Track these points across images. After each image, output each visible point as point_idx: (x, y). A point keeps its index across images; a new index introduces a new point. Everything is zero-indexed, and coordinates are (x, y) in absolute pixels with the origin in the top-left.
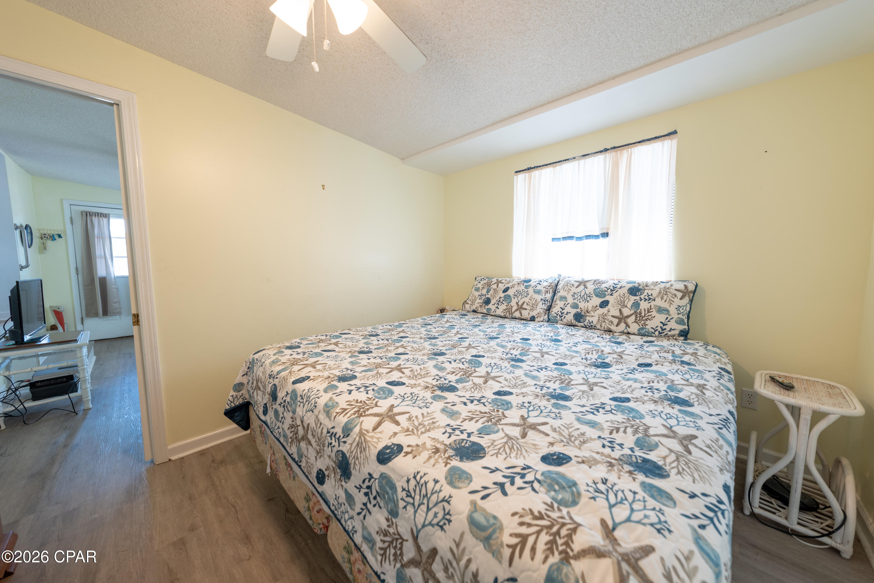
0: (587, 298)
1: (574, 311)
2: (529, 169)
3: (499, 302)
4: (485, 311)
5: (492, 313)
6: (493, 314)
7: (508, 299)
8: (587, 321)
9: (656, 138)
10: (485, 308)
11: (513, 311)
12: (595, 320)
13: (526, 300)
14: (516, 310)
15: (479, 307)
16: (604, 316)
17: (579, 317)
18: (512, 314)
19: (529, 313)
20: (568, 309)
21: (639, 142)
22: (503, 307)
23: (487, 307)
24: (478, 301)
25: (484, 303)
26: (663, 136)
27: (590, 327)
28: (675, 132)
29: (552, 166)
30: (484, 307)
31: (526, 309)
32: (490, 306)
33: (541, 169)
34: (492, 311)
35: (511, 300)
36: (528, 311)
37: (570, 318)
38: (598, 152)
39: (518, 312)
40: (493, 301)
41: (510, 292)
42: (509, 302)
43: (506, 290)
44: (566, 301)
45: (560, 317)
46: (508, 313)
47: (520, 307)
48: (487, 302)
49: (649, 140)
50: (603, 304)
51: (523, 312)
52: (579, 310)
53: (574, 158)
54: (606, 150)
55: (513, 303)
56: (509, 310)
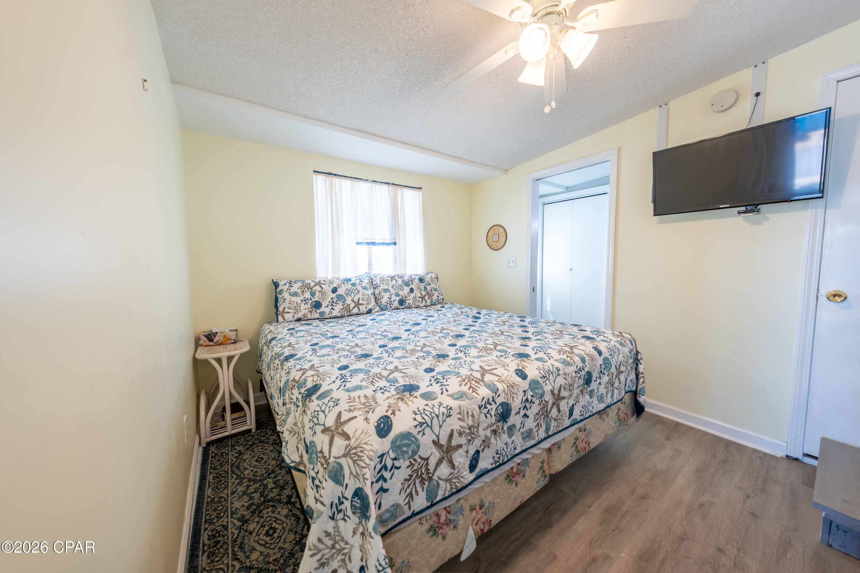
0: (401, 288)
1: (398, 299)
2: (330, 174)
3: (332, 303)
4: (317, 316)
5: (326, 316)
6: (328, 317)
7: (341, 298)
8: (407, 304)
9: (413, 187)
10: (317, 313)
11: (351, 308)
12: (411, 301)
13: (360, 296)
14: (354, 307)
15: (308, 314)
16: (415, 298)
17: (402, 302)
18: (350, 312)
19: (366, 307)
20: (394, 298)
21: (405, 186)
22: (338, 307)
23: (318, 311)
24: (303, 307)
25: (314, 307)
26: (416, 188)
27: (409, 307)
28: (420, 188)
29: (351, 180)
30: (316, 311)
31: (363, 304)
32: (323, 309)
33: (341, 179)
34: (327, 314)
35: (345, 298)
36: (365, 306)
37: (396, 304)
38: (382, 183)
39: (356, 308)
40: (324, 304)
41: (341, 291)
42: (344, 302)
43: (334, 290)
44: (390, 292)
45: (390, 304)
46: (346, 312)
47: (357, 303)
48: (317, 305)
49: (410, 187)
50: (412, 290)
51: (361, 307)
52: (400, 297)
53: (367, 180)
54: (389, 184)
55: (349, 301)
56: (347, 308)
